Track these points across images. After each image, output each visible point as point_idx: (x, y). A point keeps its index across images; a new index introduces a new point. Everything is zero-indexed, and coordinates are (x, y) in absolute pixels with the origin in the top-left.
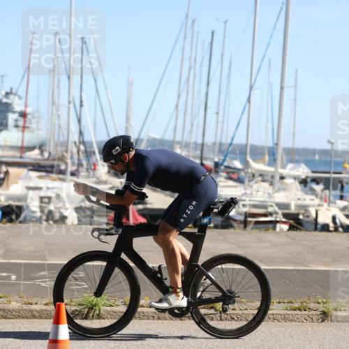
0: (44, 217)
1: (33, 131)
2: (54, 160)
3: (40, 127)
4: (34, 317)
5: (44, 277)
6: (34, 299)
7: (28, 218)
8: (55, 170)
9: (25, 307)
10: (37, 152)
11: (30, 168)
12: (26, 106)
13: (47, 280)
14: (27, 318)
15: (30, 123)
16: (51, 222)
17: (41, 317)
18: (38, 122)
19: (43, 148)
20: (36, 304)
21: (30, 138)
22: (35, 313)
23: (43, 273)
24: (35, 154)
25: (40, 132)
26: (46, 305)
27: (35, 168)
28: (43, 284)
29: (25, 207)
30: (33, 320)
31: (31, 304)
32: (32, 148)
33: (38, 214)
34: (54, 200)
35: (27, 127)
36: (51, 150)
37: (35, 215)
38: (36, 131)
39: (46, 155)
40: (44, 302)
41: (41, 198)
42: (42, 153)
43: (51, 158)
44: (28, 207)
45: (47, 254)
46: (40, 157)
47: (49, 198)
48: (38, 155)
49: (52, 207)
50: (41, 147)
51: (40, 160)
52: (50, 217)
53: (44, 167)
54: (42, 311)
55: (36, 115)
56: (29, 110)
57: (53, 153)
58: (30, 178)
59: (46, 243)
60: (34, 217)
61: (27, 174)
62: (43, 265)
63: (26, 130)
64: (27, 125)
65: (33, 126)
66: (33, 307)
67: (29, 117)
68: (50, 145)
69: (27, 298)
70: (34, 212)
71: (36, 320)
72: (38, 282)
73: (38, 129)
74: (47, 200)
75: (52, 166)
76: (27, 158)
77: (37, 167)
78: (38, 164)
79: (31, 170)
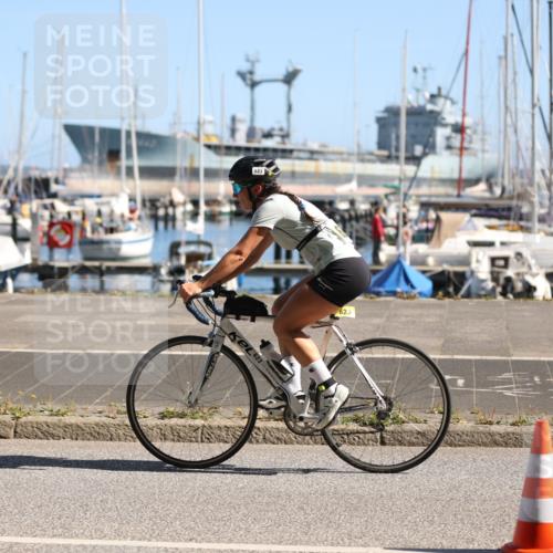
0: (499, 289)
1: (475, 155)
2: (511, 198)
3: (487, 147)
4: (496, 444)
5: (509, 381)
6: (495, 416)
7: (474, 290)
8: (512, 214)
9: (481, 428)
10: (482, 186)
11: (474, 211)
12: (464, 115)
13: (514, 386)
14: (485, 445)
15: (471, 142)
16: (511, 296)
17: (507, 445)
18: (483, 140)
19: (493, 181)
20: (498, 423)
21: (471, 165)
22: (497, 437)
23: (506, 375)
24: (479, 191)
25: (487, 156)
26: (513, 424)
27: (483, 212)
28: (508, 393)
29: (468, 274)
30: (495, 449)
31: (491, 423)
32: (476, 181)
33: (490, 285)
34: (513, 261)
35: (466, 149)
36: (506, 183)
37: (484, 285)
38: (480, 155)
39: (498, 191)
40: (511, 421)
41: (493, 260)
42: (490, 188)
43: (506, 195)
44: (472, 273)
45: (510, 345)
46: (487, 195)
47: (506, 259)
48: (484, 191)
49: (510, 273)
50: (489, 179)
51: (490, 199)
52: (509, 289)
53: (496, 210)
54: (508, 434)
55: (479, 128)
56: (468, 121)
57: (509, 187)
58: (475, 228)
59: (507, 328)
60: (483, 289)
61: (469, 221)
62: (506, 362)
63: (465, 152)
64: (466, 145)
65: (476, 145)
66: (494, 428)
67: (468, 131)
68: (503, 176)
69: (484, 415)
70: (483, 281)
71: (500, 448)
72: (499, 389)
73: (484, 151)
74: (502, 263)
75: (509, 209)
76: (467, 196)
77: (485, 210)
78: (487, 205)
79: (475, 215)
